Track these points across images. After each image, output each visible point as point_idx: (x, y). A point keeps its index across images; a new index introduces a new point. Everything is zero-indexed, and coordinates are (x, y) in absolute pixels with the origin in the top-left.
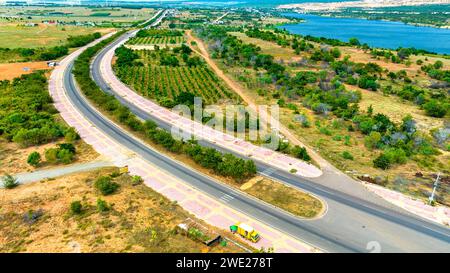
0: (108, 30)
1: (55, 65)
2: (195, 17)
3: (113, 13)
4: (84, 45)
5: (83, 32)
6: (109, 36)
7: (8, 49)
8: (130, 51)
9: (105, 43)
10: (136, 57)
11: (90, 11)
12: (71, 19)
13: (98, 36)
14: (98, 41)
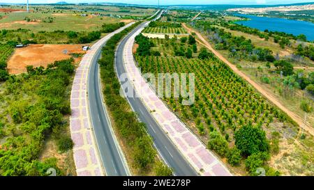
0: (129, 21)
1: (88, 49)
2: (181, 15)
3: (132, 11)
4: (112, 31)
5: (113, 21)
6: (130, 25)
7: (63, 32)
8: (147, 38)
9: (127, 31)
10: (152, 45)
11: (118, 9)
12: (108, 13)
13: (122, 25)
14: (122, 29)
